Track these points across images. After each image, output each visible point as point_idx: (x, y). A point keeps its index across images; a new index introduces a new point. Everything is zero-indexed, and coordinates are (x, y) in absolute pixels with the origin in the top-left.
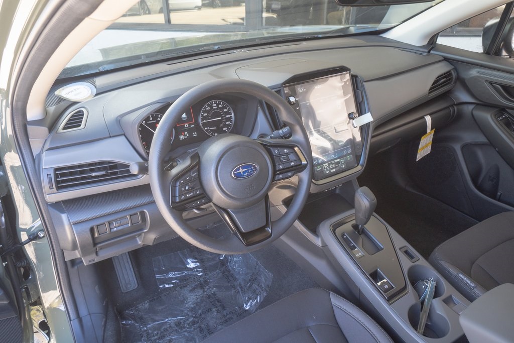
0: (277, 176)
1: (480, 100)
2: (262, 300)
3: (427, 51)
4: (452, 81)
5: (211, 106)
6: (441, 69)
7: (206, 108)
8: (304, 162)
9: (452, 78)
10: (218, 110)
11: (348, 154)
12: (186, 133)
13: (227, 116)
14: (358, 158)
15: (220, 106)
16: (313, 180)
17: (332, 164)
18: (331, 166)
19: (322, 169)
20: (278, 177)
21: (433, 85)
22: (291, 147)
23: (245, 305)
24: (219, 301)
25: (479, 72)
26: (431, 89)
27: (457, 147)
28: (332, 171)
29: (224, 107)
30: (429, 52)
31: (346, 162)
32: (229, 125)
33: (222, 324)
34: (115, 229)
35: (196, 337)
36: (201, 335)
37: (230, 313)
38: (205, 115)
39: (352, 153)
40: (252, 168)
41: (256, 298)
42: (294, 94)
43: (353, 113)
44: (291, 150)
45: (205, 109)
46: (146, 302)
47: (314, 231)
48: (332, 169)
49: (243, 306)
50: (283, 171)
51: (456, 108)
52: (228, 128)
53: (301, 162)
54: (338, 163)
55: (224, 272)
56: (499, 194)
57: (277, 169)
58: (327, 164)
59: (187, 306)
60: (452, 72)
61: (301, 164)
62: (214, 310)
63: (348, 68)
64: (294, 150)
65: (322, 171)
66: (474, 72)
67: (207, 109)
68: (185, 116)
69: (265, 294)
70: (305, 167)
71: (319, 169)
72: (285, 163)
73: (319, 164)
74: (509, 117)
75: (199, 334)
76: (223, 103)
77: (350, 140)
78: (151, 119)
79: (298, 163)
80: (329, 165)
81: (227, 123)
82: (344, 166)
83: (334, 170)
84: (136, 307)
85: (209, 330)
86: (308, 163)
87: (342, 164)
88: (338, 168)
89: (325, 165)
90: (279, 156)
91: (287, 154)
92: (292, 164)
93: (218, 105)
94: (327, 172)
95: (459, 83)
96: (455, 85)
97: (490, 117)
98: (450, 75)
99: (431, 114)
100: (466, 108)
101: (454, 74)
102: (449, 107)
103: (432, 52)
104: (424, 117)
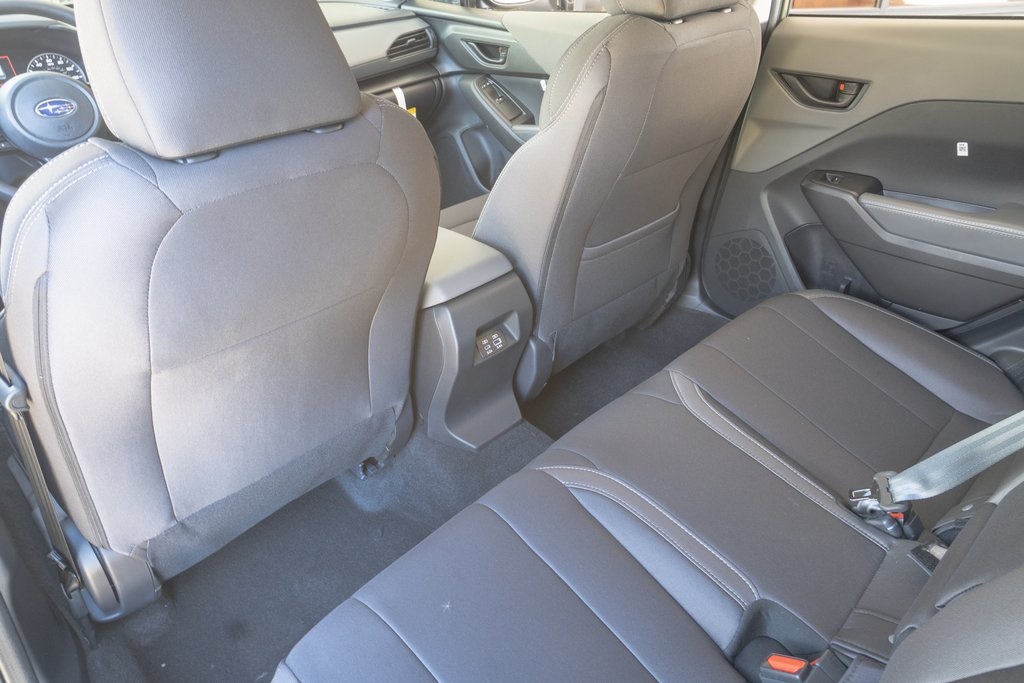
1: (464, 68)
3: (396, 5)
4: (429, 45)
5: (43, 62)
6: (415, 25)
7: (36, 63)
9: (428, 40)
10: (58, 69)
15: (60, 63)
21: (392, 46)
25: (456, 30)
26: (389, 52)
27: (457, 136)
29: (66, 65)
30: (400, 7)
45: (34, 65)
51: (442, 81)
60: (427, 31)
66: (451, 30)
67: (38, 66)
74: (493, 83)
93: (54, 61)
95: (441, 47)
96: (438, 50)
97: (473, 86)
98: (425, 35)
99: (402, 87)
100: (454, 81)
101: (430, 36)
102: (431, 79)
103: (403, 7)
104: (390, 90)
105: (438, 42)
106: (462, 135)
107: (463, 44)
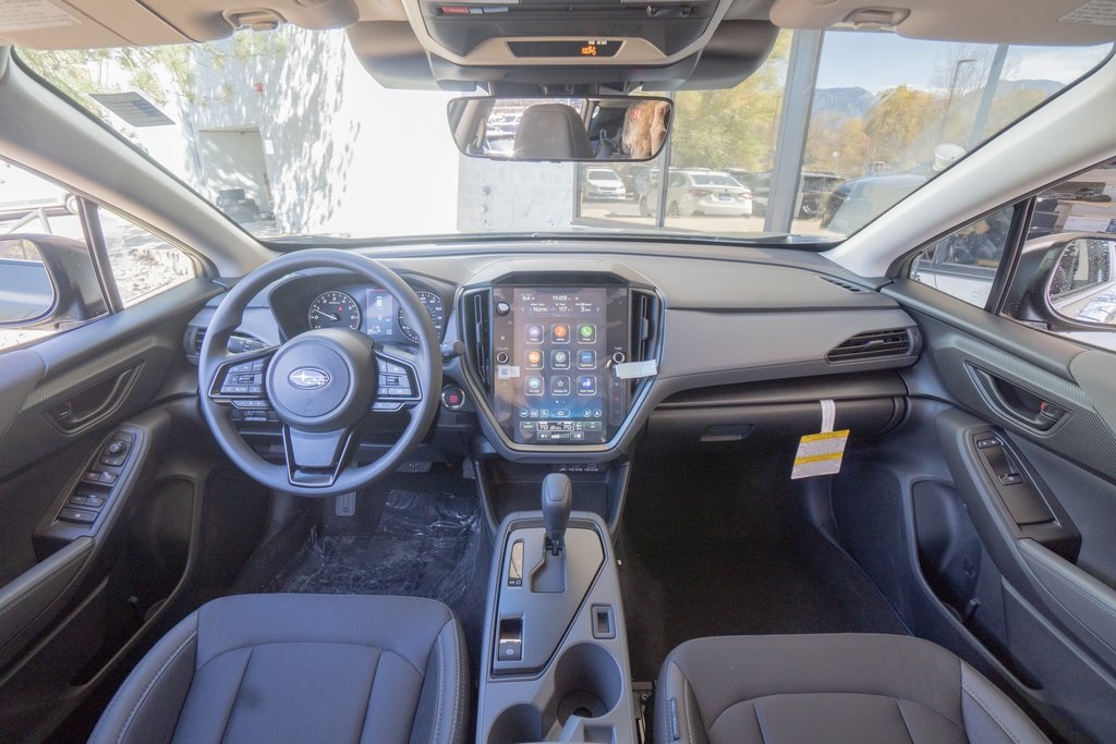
1: (957, 400)
3: (874, 287)
4: (906, 350)
6: (892, 321)
9: (907, 344)
11: (592, 419)
12: (378, 327)
14: (611, 432)
17: (556, 425)
18: (553, 428)
19: (534, 428)
21: (840, 346)
22: (405, 366)
24: (421, 576)
25: (959, 343)
26: (832, 353)
27: (906, 481)
28: (553, 437)
30: (878, 290)
31: (587, 431)
34: (250, 419)
39: (601, 419)
42: (509, 300)
48: (553, 433)
50: (386, 398)
51: (910, 403)
54: (569, 427)
55: (459, 543)
56: (973, 602)
58: (546, 423)
59: (385, 563)
60: (909, 332)
62: (406, 583)
63: (624, 279)
65: (532, 432)
66: (953, 341)
71: (528, 426)
73: (529, 419)
74: (1005, 446)
76: (436, 298)
78: (335, 299)
80: (550, 425)
82: (579, 436)
83: (557, 436)
86: (421, 399)
87: (577, 430)
88: (567, 436)
89: (541, 423)
90: (386, 374)
91: (396, 375)
93: (428, 300)
94: (543, 436)
95: (924, 356)
96: (920, 358)
97: (962, 435)
98: (905, 336)
99: (836, 400)
100: (930, 408)
101: (913, 339)
102: (892, 397)
103: (883, 290)
104: (817, 401)
105: (924, 348)
106: (914, 485)
107: (969, 370)
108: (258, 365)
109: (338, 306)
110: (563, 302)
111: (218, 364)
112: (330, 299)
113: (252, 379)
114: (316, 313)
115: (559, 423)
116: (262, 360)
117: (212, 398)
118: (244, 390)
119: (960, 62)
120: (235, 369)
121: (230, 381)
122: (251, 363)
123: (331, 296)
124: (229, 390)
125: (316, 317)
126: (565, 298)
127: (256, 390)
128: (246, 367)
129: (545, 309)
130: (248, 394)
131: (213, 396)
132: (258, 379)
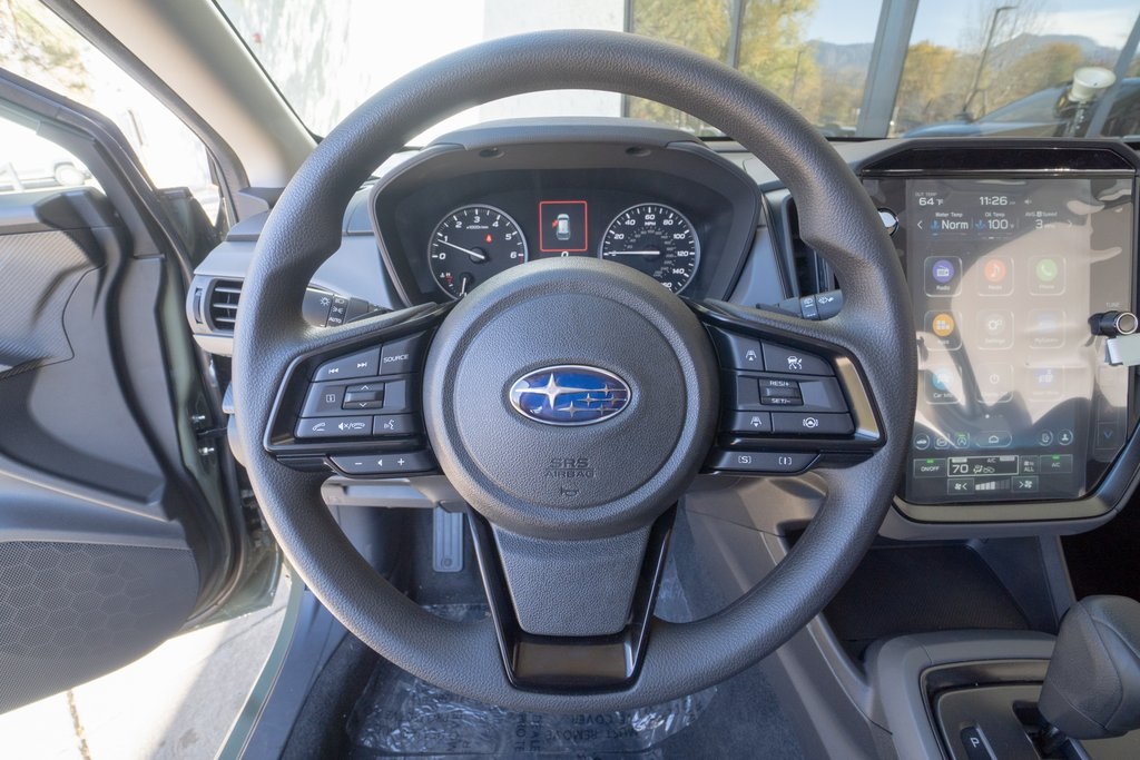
0: (728, 455)
2: (675, 731)
5: (640, 219)
7: (626, 219)
8: (867, 431)
10: (657, 233)
11: (1056, 448)
13: (681, 254)
14: (1095, 473)
15: (666, 222)
16: (897, 501)
17: (985, 463)
18: (978, 469)
19: (943, 470)
20: (735, 459)
22: (824, 353)
23: (636, 717)
28: (978, 487)
29: (678, 229)
31: (1044, 474)
32: (680, 277)
33: (567, 735)
35: (504, 737)
36: (515, 739)
37: (597, 719)
38: (619, 237)
39: (1075, 448)
40: (606, 390)
41: (665, 718)
42: (899, 206)
43: (1116, 314)
44: (816, 365)
45: (623, 222)
46: (464, 605)
47: (858, 656)
48: (981, 480)
49: (631, 716)
50: (759, 442)
52: (675, 285)
53: (855, 423)
54: (1011, 467)
57: (738, 427)
58: (965, 460)
61: (850, 435)
64: (834, 367)
65: (939, 479)
67: (628, 223)
68: (566, 231)
69: (686, 721)
70: (865, 451)
71: (929, 466)
72: (781, 410)
73: (932, 452)
75: (513, 733)
76: (675, 214)
77: (1078, 404)
78: (478, 219)
79: (839, 425)
80: (971, 464)
81: (675, 271)
82: (1028, 484)
83: (991, 486)
84: (445, 607)
85: (536, 735)
86: (882, 442)
87: (1023, 473)
88: (1006, 485)
89: (954, 460)
90: (760, 376)
91: (795, 378)
92: (810, 423)
93: (659, 219)
94: (958, 487)
108: (396, 356)
109: (483, 233)
110: (999, 208)
111: (283, 357)
112: (468, 220)
113: (381, 396)
114: (442, 248)
115: (991, 459)
116: (403, 344)
117: (273, 455)
118: (359, 426)
119: (998, 11)
120: (332, 369)
121: (322, 404)
122: (375, 351)
123: (472, 215)
124: (319, 428)
125: (443, 256)
126: (1002, 200)
127: (390, 426)
128: (362, 363)
129: (965, 225)
130: (371, 437)
131: (277, 447)
132: (396, 395)
